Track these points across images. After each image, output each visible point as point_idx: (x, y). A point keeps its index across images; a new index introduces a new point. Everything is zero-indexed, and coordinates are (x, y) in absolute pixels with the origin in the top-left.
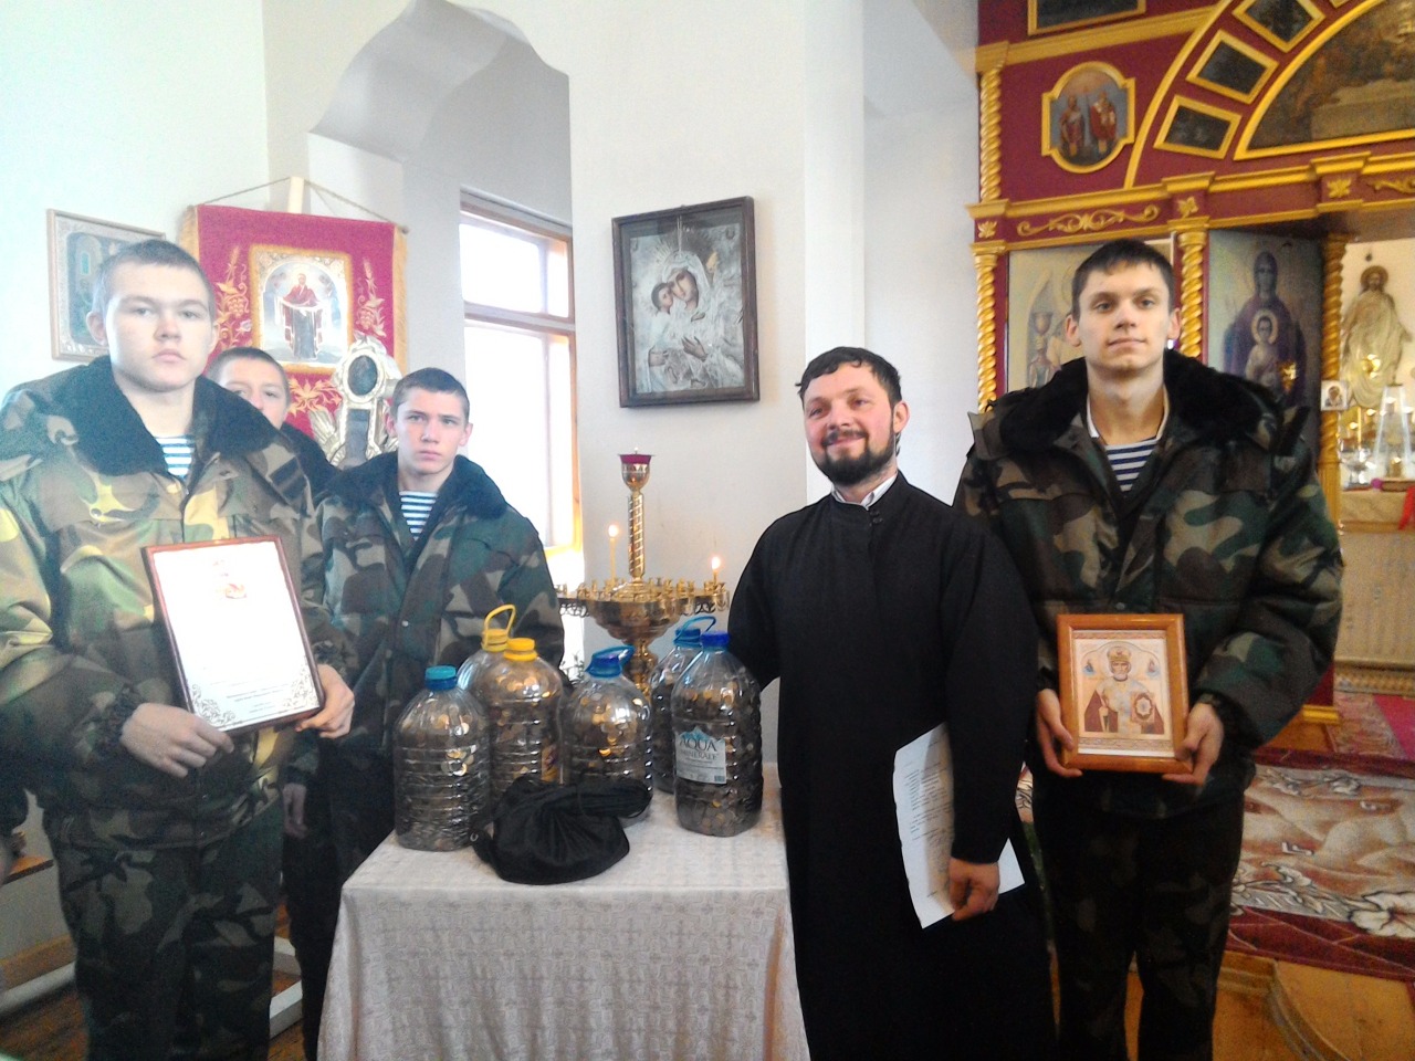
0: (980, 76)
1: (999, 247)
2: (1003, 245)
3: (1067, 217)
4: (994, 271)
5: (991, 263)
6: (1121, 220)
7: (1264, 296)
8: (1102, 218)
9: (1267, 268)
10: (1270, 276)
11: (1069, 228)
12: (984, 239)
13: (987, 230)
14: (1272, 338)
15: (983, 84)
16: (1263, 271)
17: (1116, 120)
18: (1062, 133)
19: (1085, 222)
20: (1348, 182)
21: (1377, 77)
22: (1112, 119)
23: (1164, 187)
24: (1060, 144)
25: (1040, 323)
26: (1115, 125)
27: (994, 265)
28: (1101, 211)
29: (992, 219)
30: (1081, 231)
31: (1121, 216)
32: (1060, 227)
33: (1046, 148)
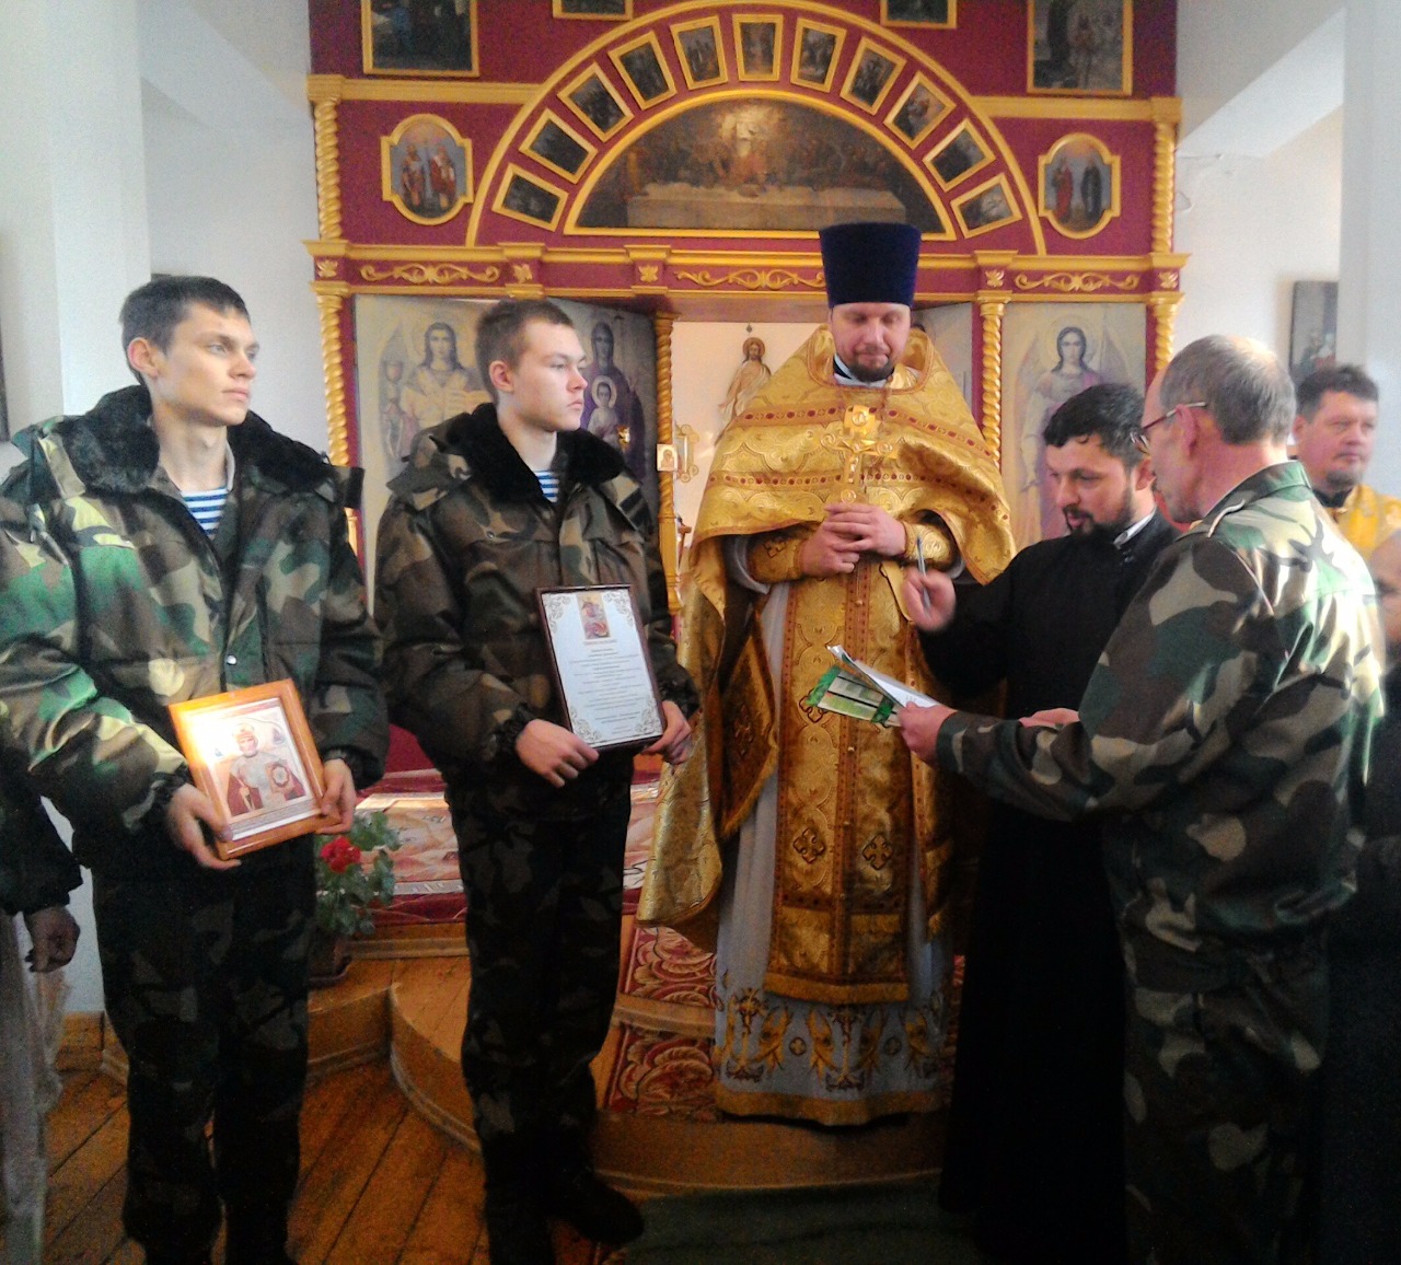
0: (313, 105)
1: (342, 288)
2: (347, 287)
3: (412, 266)
4: (339, 313)
5: (335, 305)
6: (465, 277)
7: (603, 364)
8: (446, 273)
9: (603, 338)
10: (606, 345)
11: (415, 278)
12: (324, 279)
13: (328, 269)
14: (612, 403)
15: (318, 114)
16: (600, 339)
17: (455, 175)
18: (403, 180)
19: (431, 274)
20: (655, 270)
21: (676, 179)
22: (452, 175)
23: (501, 251)
24: (401, 190)
25: (391, 371)
26: (455, 181)
27: (339, 307)
28: (446, 265)
29: (332, 259)
30: (426, 283)
31: (464, 273)
32: (406, 276)
33: (387, 195)
